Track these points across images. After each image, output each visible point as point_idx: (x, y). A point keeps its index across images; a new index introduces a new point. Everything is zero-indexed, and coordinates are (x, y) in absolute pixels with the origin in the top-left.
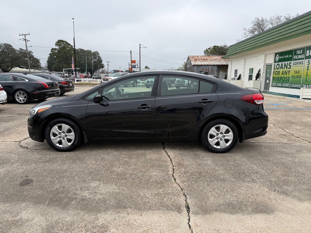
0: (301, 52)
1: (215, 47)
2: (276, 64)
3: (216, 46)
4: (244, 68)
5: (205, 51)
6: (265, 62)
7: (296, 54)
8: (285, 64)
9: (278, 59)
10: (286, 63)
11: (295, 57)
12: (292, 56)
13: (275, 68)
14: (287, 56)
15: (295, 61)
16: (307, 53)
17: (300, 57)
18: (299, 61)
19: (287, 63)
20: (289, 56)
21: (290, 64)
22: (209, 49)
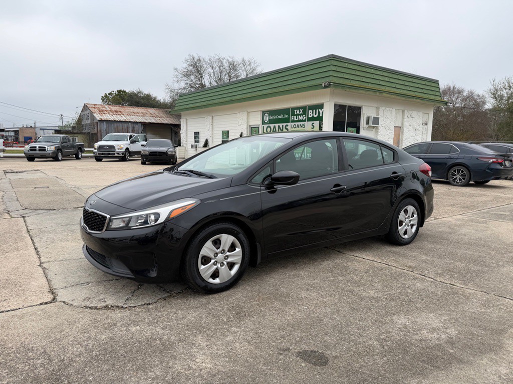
0: (301, 112)
1: (119, 91)
2: (266, 126)
3: (122, 91)
4: (212, 131)
5: (102, 97)
6: (248, 122)
7: (293, 114)
8: (279, 126)
9: (267, 120)
10: (281, 125)
11: (293, 118)
12: (289, 116)
13: (265, 131)
14: (281, 117)
15: (293, 124)
16: (310, 114)
17: (300, 118)
18: (299, 123)
19: (283, 126)
20: (284, 116)
21: (287, 127)
22: (110, 94)
